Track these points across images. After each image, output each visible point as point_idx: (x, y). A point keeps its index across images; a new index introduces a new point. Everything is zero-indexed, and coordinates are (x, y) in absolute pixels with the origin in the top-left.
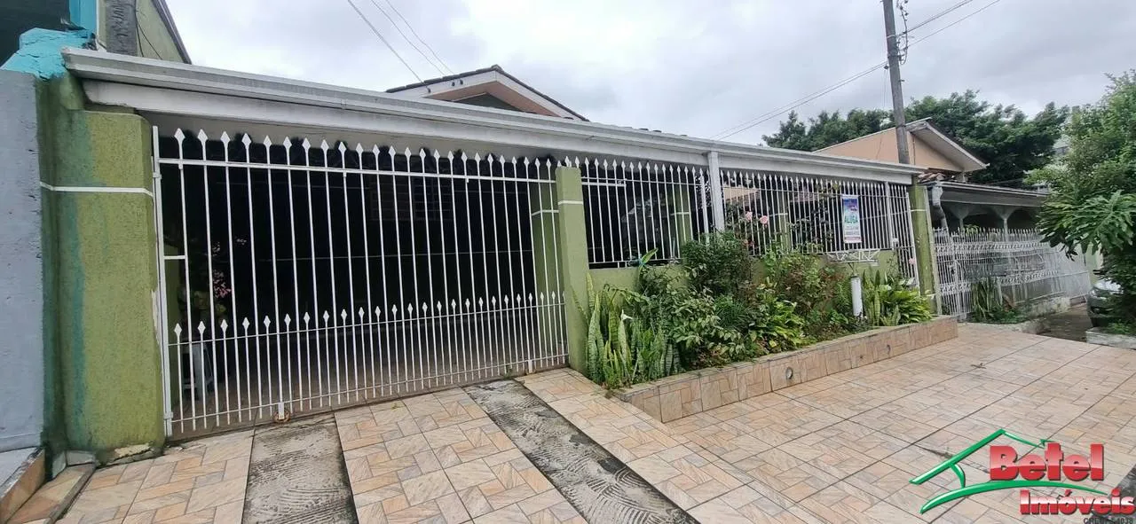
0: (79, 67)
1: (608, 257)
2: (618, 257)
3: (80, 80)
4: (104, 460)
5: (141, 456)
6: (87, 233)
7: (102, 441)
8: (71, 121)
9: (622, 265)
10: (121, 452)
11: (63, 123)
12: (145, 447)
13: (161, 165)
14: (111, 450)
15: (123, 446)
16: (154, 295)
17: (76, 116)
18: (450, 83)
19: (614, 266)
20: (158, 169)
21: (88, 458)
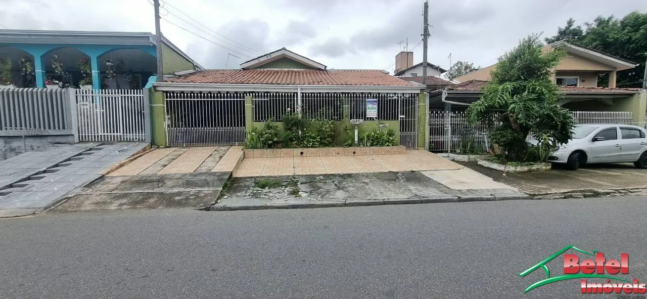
0: (154, 85)
1: (259, 119)
2: (262, 119)
3: (155, 87)
4: (158, 148)
5: (163, 148)
6: (156, 111)
7: (158, 145)
9: (263, 121)
10: (160, 147)
11: (152, 94)
12: (163, 146)
13: (166, 100)
16: (164, 122)
17: (154, 93)
18: (266, 57)
19: (261, 121)
21: (156, 147)
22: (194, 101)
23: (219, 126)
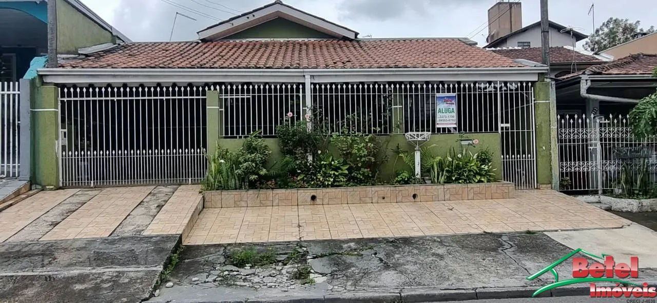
0: (40, 73)
1: (232, 133)
2: (238, 133)
3: (41, 77)
4: (43, 189)
5: (51, 190)
6: (41, 121)
7: (43, 184)
8: (38, 90)
9: (240, 137)
10: (47, 187)
11: (36, 90)
12: (53, 187)
13: (61, 101)
14: (45, 186)
15: (48, 185)
16: (56, 142)
17: (39, 89)
18: (245, 17)
19: (236, 137)
20: (60, 102)
21: (40, 187)
22: (113, 101)
23: (156, 147)
